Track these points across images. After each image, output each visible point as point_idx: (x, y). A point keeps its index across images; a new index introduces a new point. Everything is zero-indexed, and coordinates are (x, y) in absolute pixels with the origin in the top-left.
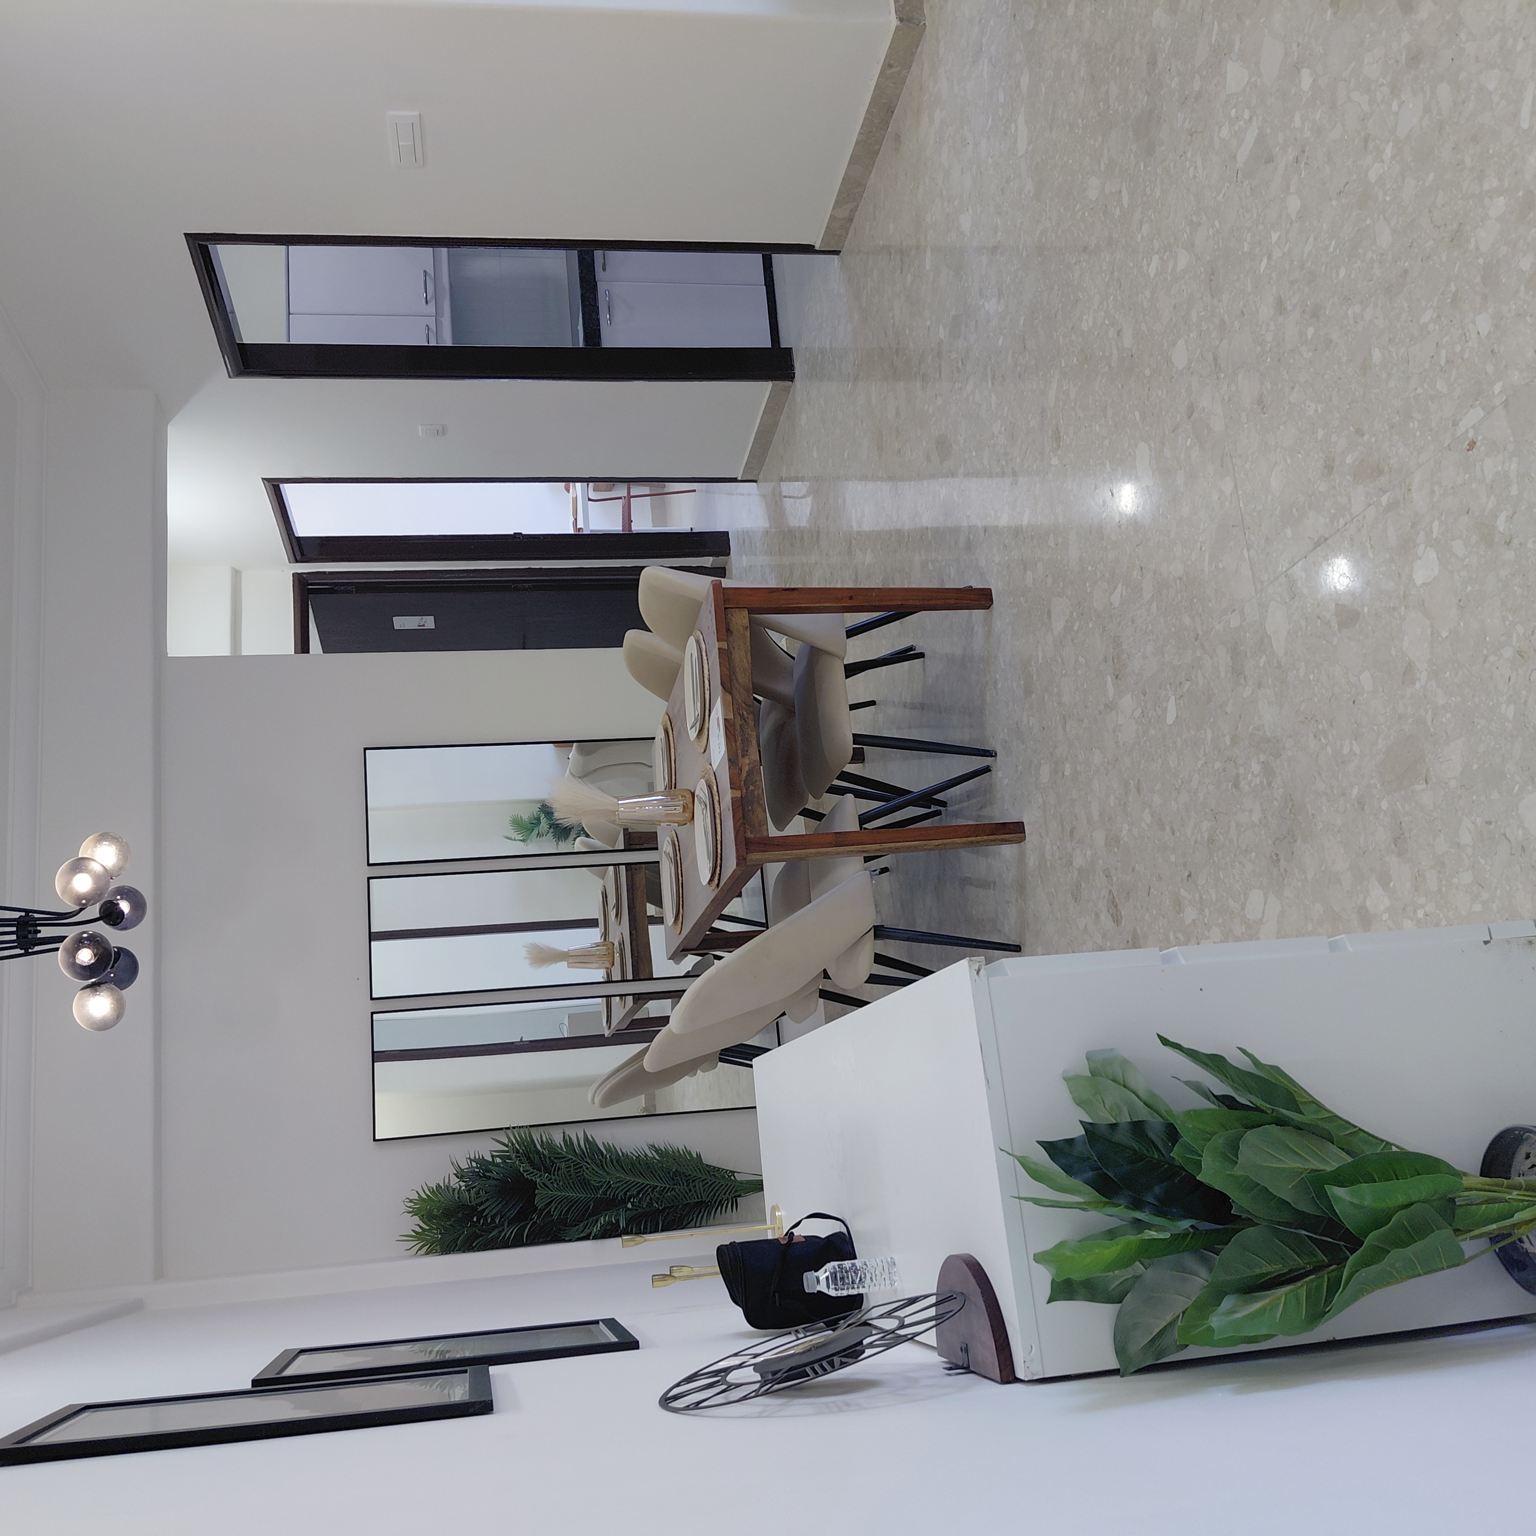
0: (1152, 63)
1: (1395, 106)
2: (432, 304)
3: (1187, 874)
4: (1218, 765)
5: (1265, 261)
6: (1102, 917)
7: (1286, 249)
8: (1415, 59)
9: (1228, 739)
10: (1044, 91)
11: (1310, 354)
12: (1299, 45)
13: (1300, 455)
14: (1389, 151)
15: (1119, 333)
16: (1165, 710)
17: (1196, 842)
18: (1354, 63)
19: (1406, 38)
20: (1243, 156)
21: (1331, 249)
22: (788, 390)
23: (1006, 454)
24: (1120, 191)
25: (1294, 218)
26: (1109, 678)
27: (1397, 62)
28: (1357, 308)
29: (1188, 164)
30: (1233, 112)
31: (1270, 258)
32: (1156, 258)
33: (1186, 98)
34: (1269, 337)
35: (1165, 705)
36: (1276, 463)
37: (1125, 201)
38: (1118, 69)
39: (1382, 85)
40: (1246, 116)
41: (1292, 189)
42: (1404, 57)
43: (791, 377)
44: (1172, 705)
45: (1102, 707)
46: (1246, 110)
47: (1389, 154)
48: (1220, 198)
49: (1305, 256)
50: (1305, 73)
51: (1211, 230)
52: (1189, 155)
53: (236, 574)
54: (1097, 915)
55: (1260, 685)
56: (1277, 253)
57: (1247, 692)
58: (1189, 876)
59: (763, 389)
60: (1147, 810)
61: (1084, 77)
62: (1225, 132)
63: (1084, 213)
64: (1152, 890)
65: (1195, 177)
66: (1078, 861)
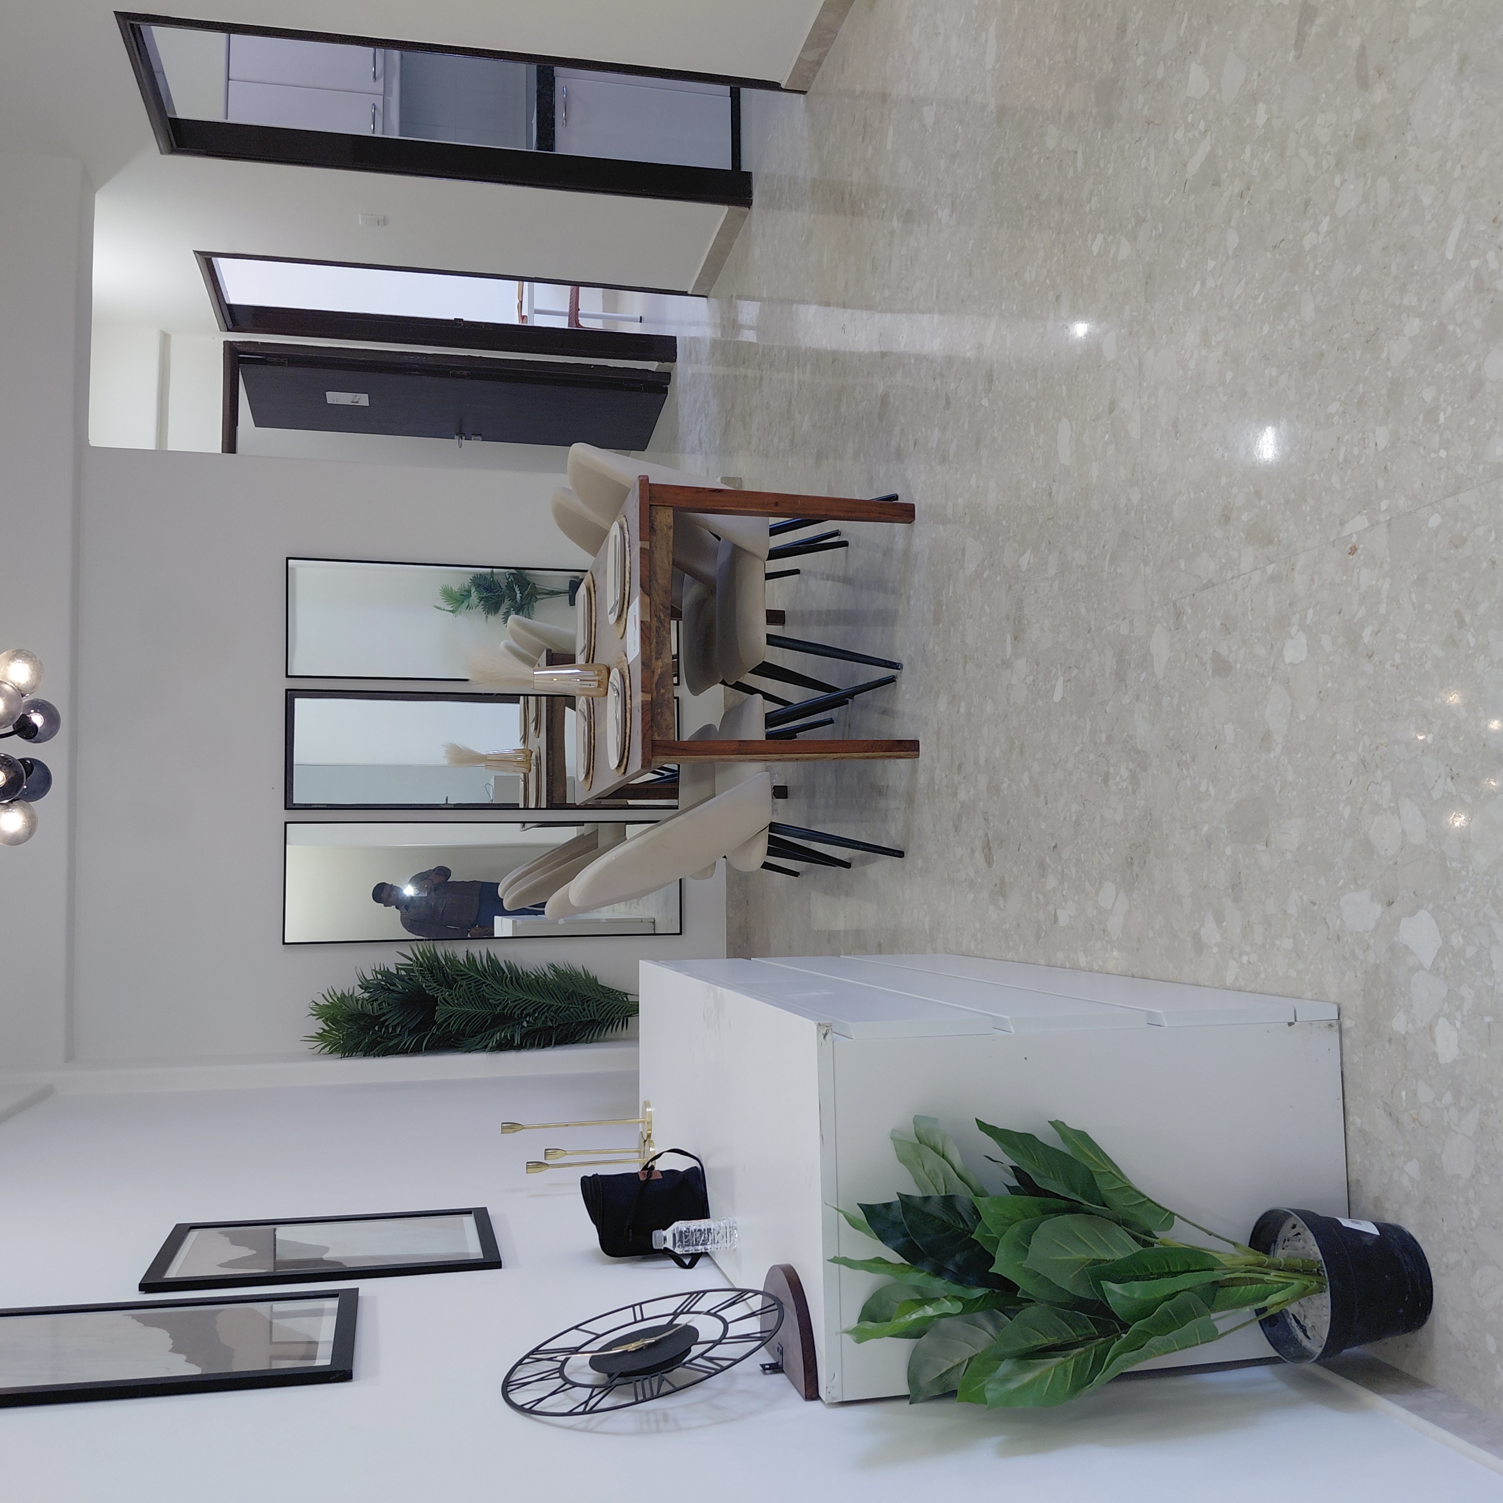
0: (1122, 30)
1: (1337, 181)
2: (381, 81)
3: (1054, 844)
4: (1092, 757)
5: (1198, 286)
6: (977, 854)
7: (1219, 283)
8: (1362, 141)
9: (1104, 737)
10: (1017, 10)
11: (1226, 398)
12: (1259, 75)
13: (1202, 493)
14: (1325, 226)
15: (1058, 298)
16: (1054, 687)
17: (1065, 818)
18: (1307, 118)
19: (1358, 115)
20: (1193, 168)
21: (1260, 301)
22: (744, 216)
23: (942, 375)
24: (1076, 152)
25: (1230, 254)
26: (1009, 637)
27: (1346, 136)
28: (1274, 372)
29: (1142, 151)
30: (1190, 117)
31: (1203, 284)
32: (1100, 237)
33: (1148, 83)
34: (1192, 364)
35: (1053, 682)
36: (1180, 492)
37: (1080, 164)
38: (1089, 21)
39: (1329, 153)
40: (1202, 126)
41: (1233, 223)
42: (1353, 133)
43: (749, 204)
44: (1060, 684)
45: (999, 662)
46: (1202, 121)
47: (1325, 229)
48: (1167, 202)
49: (1235, 297)
50: (1262, 107)
51: (1154, 232)
52: (1144, 143)
53: (165, 338)
54: (973, 852)
55: (1138, 698)
56: (1210, 283)
57: (1126, 700)
58: (1055, 847)
59: (718, 213)
60: (1027, 773)
61: (1056, 15)
62: (1179, 135)
63: (1039, 159)
64: (1022, 847)
65: (1146, 169)
66: (962, 796)
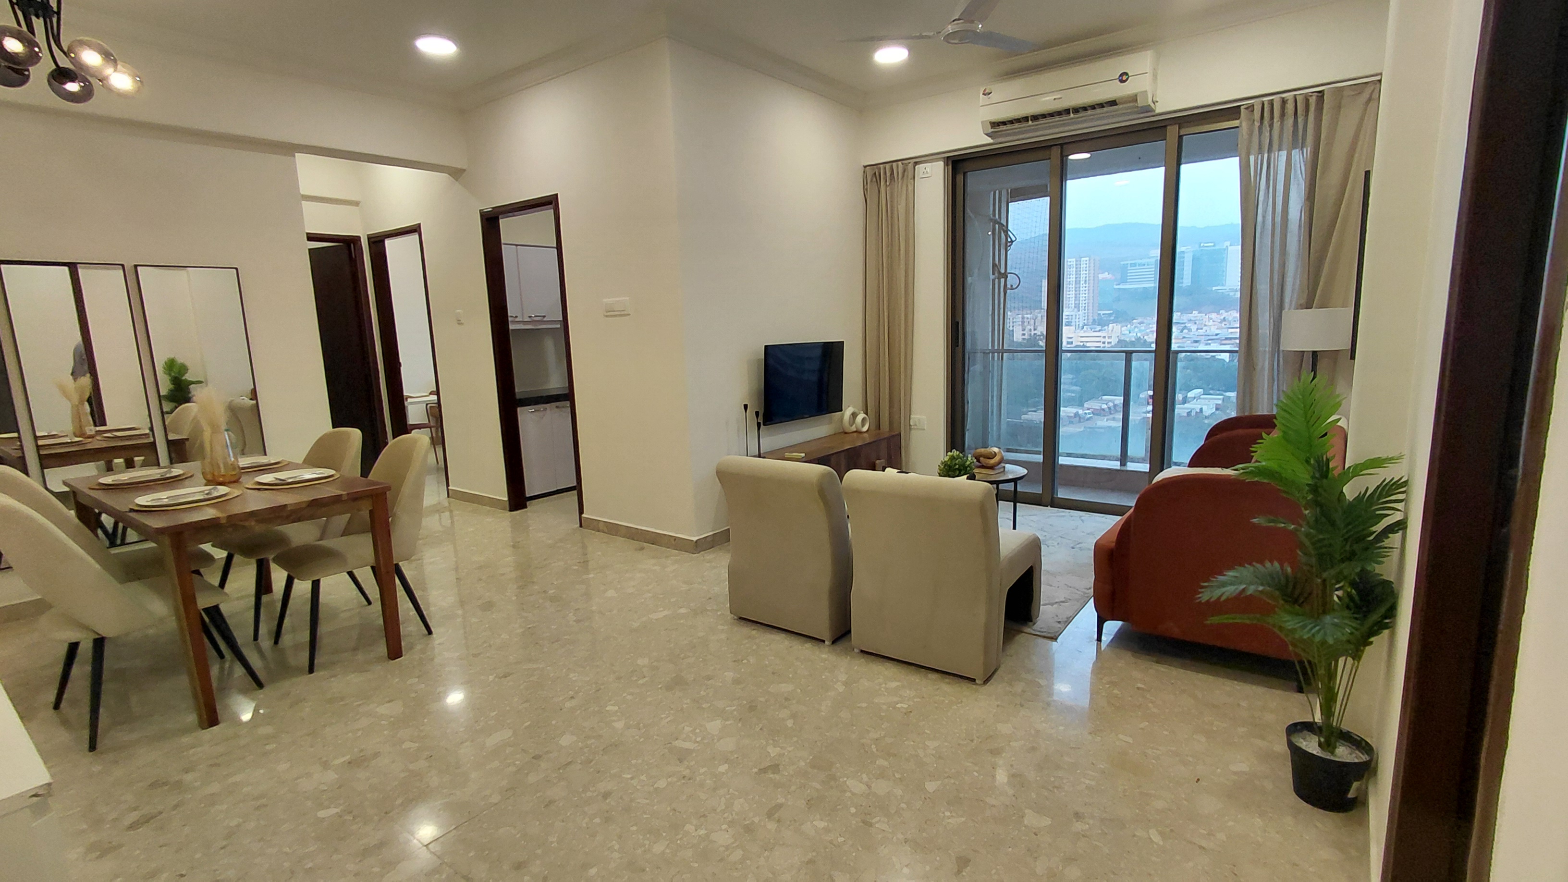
0: (709, 678)
1: (724, 827)
3: (183, 873)
4: (286, 865)
5: (629, 776)
6: (137, 812)
7: (638, 787)
8: (749, 829)
9: (310, 865)
10: (682, 621)
11: (584, 825)
12: (737, 758)
13: (523, 842)
14: (702, 832)
15: (572, 697)
16: (328, 807)
17: (215, 871)
18: (737, 793)
19: (756, 820)
20: (677, 743)
21: (645, 816)
22: (504, 509)
24: (645, 677)
25: (655, 786)
26: (348, 757)
27: (745, 819)
29: (667, 712)
30: (698, 731)
31: (632, 778)
32: (616, 708)
33: (697, 702)
34: (589, 794)
35: (332, 806)
37: (641, 682)
38: (701, 659)
39: (732, 815)
40: (698, 739)
41: (669, 780)
42: (748, 822)
43: (511, 510)
44: (333, 811)
45: (325, 759)
47: (700, 834)
48: (655, 737)
49: (638, 801)
50: (726, 766)
51: (638, 737)
52: (672, 712)
54: (135, 809)
55: (356, 875)
56: (634, 782)
57: (350, 867)
58: (182, 876)
59: (502, 494)
60: (241, 820)
61: (693, 642)
62: (687, 729)
63: (629, 659)
64: (164, 848)
65: (662, 718)
